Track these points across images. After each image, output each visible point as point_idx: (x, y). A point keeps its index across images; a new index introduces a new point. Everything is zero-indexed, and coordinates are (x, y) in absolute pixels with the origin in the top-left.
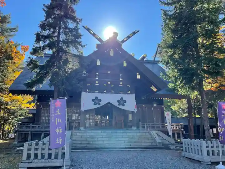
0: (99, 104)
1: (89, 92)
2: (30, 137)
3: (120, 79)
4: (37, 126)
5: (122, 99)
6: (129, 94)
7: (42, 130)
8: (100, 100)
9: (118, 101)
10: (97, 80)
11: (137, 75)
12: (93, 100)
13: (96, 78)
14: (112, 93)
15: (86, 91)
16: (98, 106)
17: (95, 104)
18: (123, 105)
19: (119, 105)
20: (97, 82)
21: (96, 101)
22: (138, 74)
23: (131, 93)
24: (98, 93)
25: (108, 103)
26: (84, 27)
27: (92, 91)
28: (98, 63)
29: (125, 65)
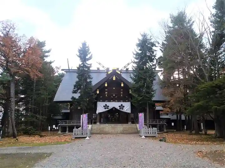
0: (108, 108)
1: (102, 102)
2: (67, 129)
3: (121, 93)
4: (71, 122)
5: (122, 105)
6: (126, 102)
7: (75, 124)
8: (108, 106)
9: (119, 106)
10: (106, 94)
12: (104, 106)
14: (116, 102)
15: (100, 101)
16: (107, 110)
17: (105, 109)
18: (123, 109)
19: (120, 109)
21: (106, 107)
22: (130, 90)
23: (128, 101)
24: (107, 102)
25: (113, 107)
26: (97, 62)
27: (104, 101)
28: (106, 85)
29: (122, 85)
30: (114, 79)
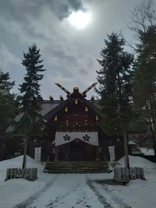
0: (69, 140)
3: (86, 121)
5: (86, 135)
6: (92, 131)
8: (69, 137)
9: (83, 137)
11: (97, 118)
12: (64, 137)
13: (67, 121)
14: (79, 132)
15: (59, 131)
16: (67, 141)
17: (65, 140)
18: (88, 141)
19: (84, 140)
20: (67, 124)
21: (67, 138)
22: (97, 116)
23: (95, 131)
24: (68, 132)
25: (76, 139)
26: (56, 84)
27: (64, 131)
28: (66, 110)
29: (87, 110)
30: (76, 102)
